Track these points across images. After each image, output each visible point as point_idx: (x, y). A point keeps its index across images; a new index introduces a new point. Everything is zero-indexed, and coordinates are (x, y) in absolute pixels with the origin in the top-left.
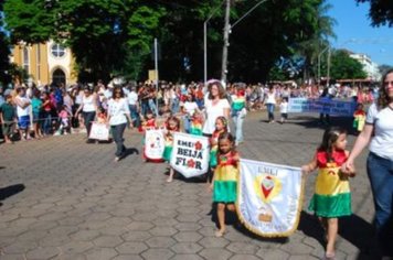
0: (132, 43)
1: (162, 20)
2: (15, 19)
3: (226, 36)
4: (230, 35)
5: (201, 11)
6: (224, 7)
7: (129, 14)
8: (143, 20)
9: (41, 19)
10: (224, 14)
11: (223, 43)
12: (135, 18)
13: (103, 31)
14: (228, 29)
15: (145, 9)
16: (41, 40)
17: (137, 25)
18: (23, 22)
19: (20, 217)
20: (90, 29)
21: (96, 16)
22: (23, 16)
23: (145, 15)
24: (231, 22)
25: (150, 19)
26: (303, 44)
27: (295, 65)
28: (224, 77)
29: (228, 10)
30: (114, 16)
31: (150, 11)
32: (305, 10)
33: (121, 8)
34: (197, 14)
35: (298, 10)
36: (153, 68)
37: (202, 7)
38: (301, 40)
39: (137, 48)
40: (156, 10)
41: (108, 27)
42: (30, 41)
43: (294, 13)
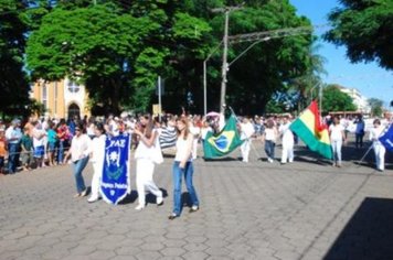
0: (139, 80)
1: (166, 59)
2: (35, 60)
3: (224, 73)
4: (228, 72)
5: (201, 51)
6: (222, 47)
7: (136, 54)
8: (149, 60)
9: (58, 59)
10: (222, 54)
11: (221, 79)
12: (141, 58)
13: (112, 70)
14: (226, 67)
15: (150, 50)
16: (56, 79)
17: (144, 64)
18: (42, 63)
19: (28, 234)
20: (101, 68)
21: (105, 56)
22: (42, 57)
23: (151, 55)
24: (229, 60)
25: (154, 59)
26: (297, 80)
27: (290, 98)
28: (223, 110)
29: (226, 50)
30: (123, 56)
31: (155, 52)
32: (296, 50)
33: (129, 49)
34: (199, 53)
35: (290, 49)
36: (157, 103)
37: (202, 47)
38: (294, 77)
39: (143, 84)
40: (160, 50)
41: (117, 67)
42: (47, 79)
43: (286, 52)
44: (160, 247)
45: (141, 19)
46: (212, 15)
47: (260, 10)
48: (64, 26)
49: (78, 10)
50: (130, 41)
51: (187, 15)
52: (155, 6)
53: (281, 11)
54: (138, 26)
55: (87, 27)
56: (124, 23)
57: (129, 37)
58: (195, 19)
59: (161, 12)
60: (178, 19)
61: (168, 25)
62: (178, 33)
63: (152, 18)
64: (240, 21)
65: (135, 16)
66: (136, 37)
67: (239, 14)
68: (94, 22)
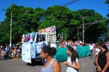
3: (83, 33)
4: (84, 33)
5: (77, 28)
6: (83, 26)
12: (63, 30)
14: (84, 31)
15: (65, 28)
23: (65, 29)
24: (84, 29)
25: (66, 30)
27: (104, 38)
28: (83, 41)
31: (66, 29)
32: (103, 26)
33: (59, 28)
35: (101, 26)
37: (77, 27)
38: (103, 33)
40: (67, 28)
43: (100, 27)
45: (62, 21)
46: (80, 19)
47: (92, 17)
48: (45, 24)
50: (60, 26)
51: (74, 19)
52: (65, 18)
53: (98, 16)
54: (62, 23)
55: (50, 24)
56: (58, 23)
57: (60, 25)
58: (76, 20)
59: (67, 19)
60: (71, 21)
61: (69, 22)
62: (71, 24)
63: (65, 21)
64: (87, 20)
65: (61, 21)
66: (61, 25)
67: (87, 18)
68: (51, 23)
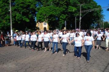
0: (60, 22)
1: (66, 17)
2: (38, 18)
3: (80, 20)
4: (81, 19)
5: (75, 15)
7: (60, 16)
8: (62, 17)
9: (43, 18)
10: (80, 15)
12: (61, 17)
13: (54, 20)
16: (42, 22)
18: (40, 19)
19: (43, 56)
20: (52, 19)
21: (53, 17)
22: (40, 17)
23: (63, 16)
24: (81, 17)
26: (97, 21)
28: (80, 28)
31: (64, 15)
33: (58, 15)
34: (74, 15)
35: (96, 13)
36: (65, 27)
39: (61, 23)
41: (55, 19)
42: (40, 22)
43: (95, 14)
44: (73, 60)
45: (61, 8)
46: (77, 6)
47: (89, 4)
48: (44, 11)
49: (47, 7)
50: (58, 13)
51: (71, 6)
52: (64, 5)
53: (94, 4)
54: (60, 10)
55: (49, 10)
56: (57, 9)
57: (58, 12)
58: (73, 7)
59: (65, 6)
60: (69, 7)
61: (67, 9)
62: (69, 11)
63: (63, 7)
64: (84, 7)
65: (60, 7)
66: (60, 12)
68: (51, 9)
